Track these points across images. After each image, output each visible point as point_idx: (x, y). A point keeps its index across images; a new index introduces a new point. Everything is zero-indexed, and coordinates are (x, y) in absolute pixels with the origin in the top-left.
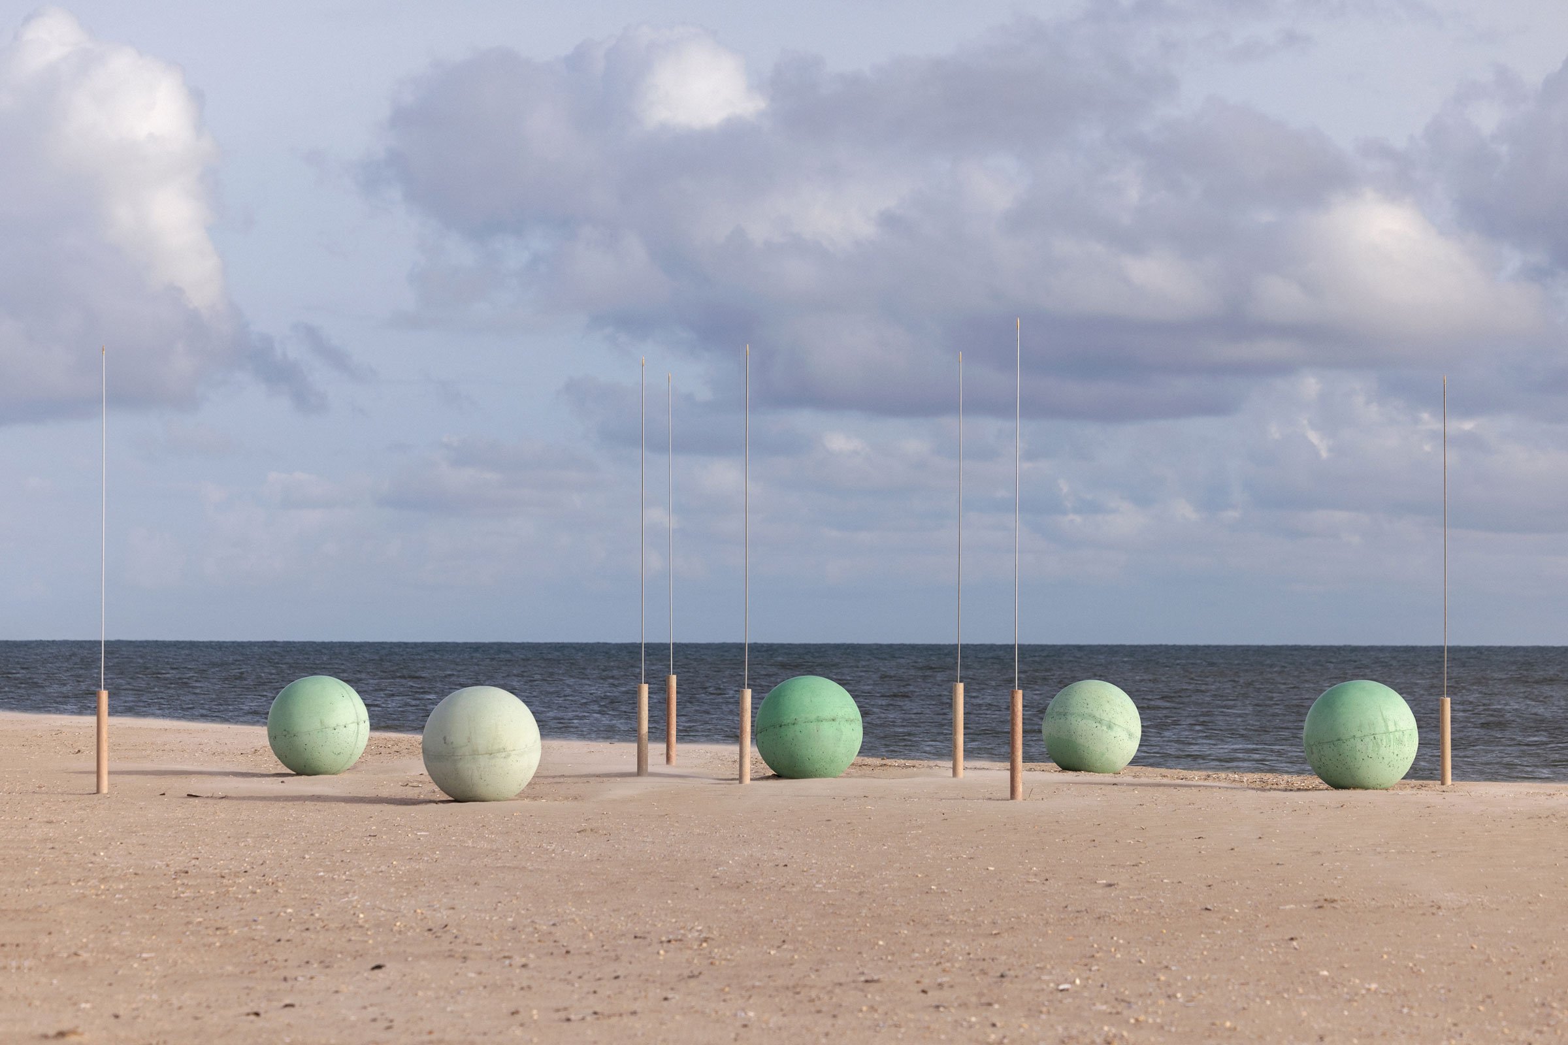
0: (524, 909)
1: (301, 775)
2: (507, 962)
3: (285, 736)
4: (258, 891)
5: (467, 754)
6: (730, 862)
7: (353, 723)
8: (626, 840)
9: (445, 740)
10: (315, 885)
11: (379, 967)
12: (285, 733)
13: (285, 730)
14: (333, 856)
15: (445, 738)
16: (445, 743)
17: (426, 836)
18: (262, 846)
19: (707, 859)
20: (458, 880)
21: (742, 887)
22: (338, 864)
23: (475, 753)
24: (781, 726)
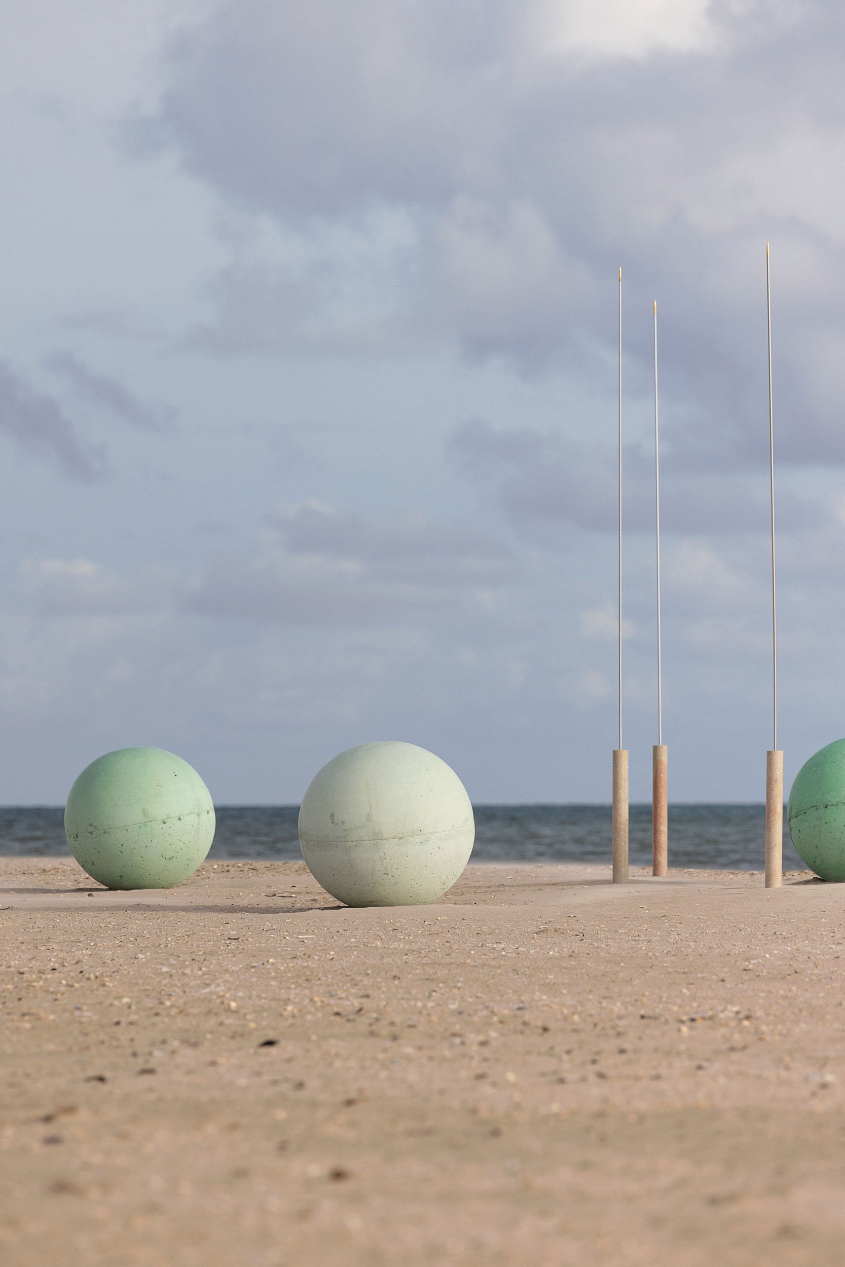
0: (471, 997)
1: (116, 890)
2: (457, 1040)
3: (91, 833)
4: (77, 985)
5: (366, 838)
6: (767, 956)
7: (192, 813)
8: (607, 938)
9: (333, 819)
10: (158, 980)
11: (270, 1043)
12: (91, 829)
13: (91, 825)
14: (179, 957)
15: (332, 816)
16: (333, 823)
17: (312, 939)
18: (73, 950)
19: (732, 954)
20: (368, 975)
21: (789, 977)
22: (187, 963)
23: (377, 837)
24: (826, 807)
